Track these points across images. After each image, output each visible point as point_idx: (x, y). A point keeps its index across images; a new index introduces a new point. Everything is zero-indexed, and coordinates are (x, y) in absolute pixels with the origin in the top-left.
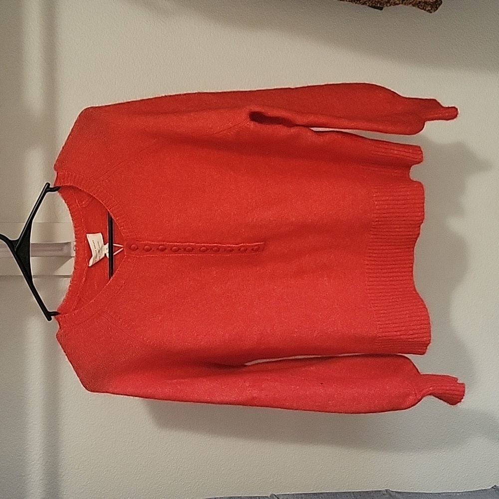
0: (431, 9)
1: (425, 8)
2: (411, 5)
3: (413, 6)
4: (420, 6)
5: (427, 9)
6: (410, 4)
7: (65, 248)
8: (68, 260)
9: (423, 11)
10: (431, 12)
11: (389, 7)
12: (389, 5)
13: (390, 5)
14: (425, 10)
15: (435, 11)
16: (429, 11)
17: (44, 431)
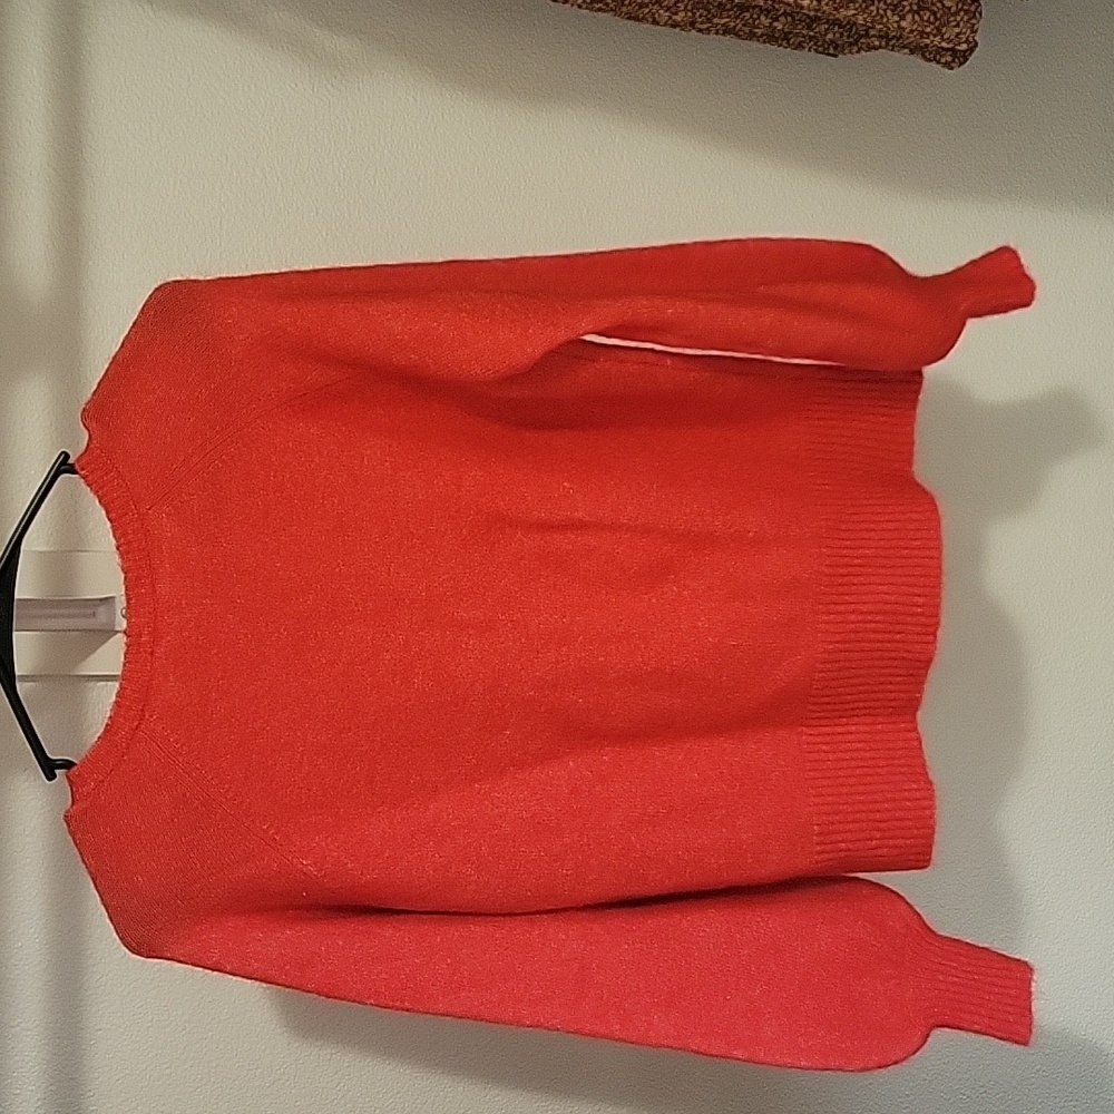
0: (953, 61)
1: (938, 57)
2: (906, 51)
3: (912, 52)
4: (927, 54)
5: (943, 60)
6: (904, 47)
7: (102, 609)
8: (109, 639)
9: (933, 64)
10: (952, 68)
11: (857, 56)
12: (855, 49)
13: (858, 52)
14: (938, 62)
15: (961, 64)
16: (948, 65)
17: (48, 1044)
